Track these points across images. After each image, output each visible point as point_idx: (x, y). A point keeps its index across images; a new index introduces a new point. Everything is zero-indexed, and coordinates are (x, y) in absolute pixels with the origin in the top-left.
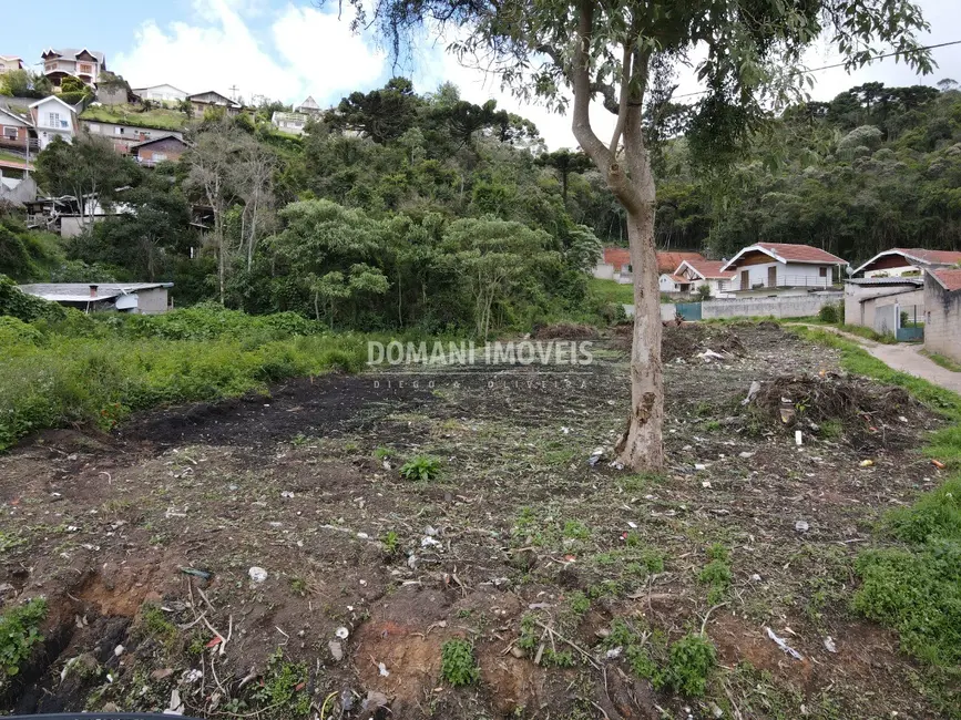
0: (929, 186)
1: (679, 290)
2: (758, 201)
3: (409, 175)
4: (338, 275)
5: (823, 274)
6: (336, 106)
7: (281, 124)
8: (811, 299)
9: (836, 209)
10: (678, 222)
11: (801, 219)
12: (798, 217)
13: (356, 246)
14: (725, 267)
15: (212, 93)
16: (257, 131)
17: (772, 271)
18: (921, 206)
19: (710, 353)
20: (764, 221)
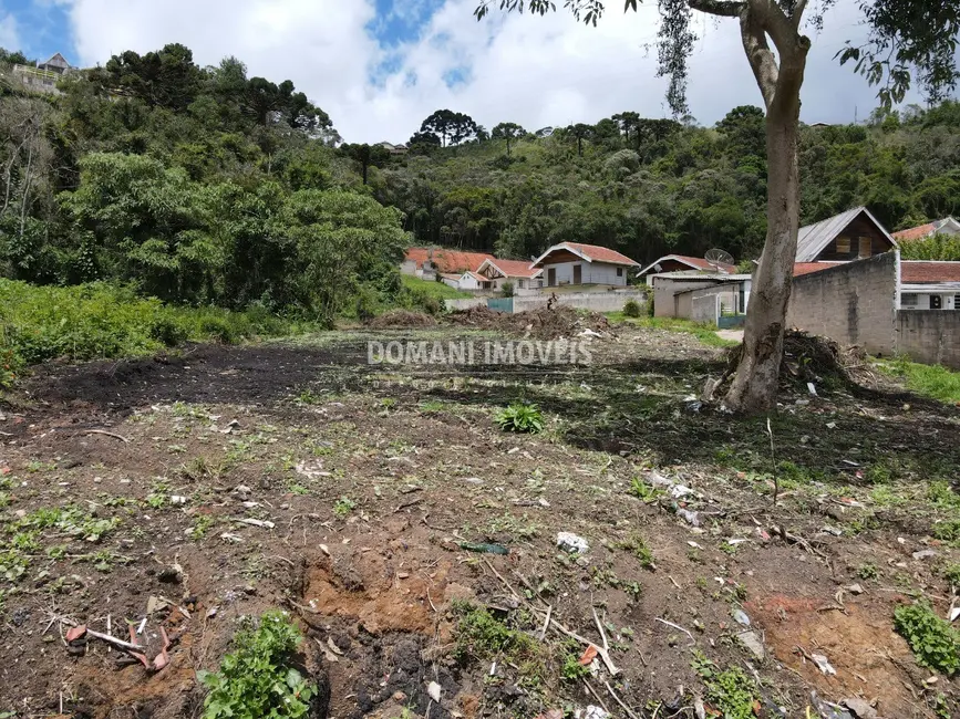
0: (686, 203)
1: (481, 287)
3: (209, 149)
4: (161, 243)
5: (620, 274)
6: (103, 65)
8: (613, 296)
9: (613, 219)
10: (471, 224)
11: (585, 227)
12: (580, 225)
13: (184, 210)
14: (534, 265)
17: (577, 270)
18: (681, 222)
20: (551, 227)
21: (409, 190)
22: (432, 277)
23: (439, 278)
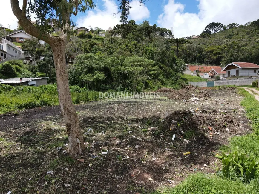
1: (210, 77)
2: (239, 50)
3: (127, 46)
4: (90, 75)
5: (255, 72)
6: (112, 29)
7: (101, 35)
10: (213, 57)
11: (252, 55)
13: (96, 66)
14: (222, 70)
15: (83, 27)
16: (93, 37)
17: (237, 71)
19: (195, 98)
20: (240, 56)
21: (194, 49)
22: (196, 75)
23: (198, 75)
